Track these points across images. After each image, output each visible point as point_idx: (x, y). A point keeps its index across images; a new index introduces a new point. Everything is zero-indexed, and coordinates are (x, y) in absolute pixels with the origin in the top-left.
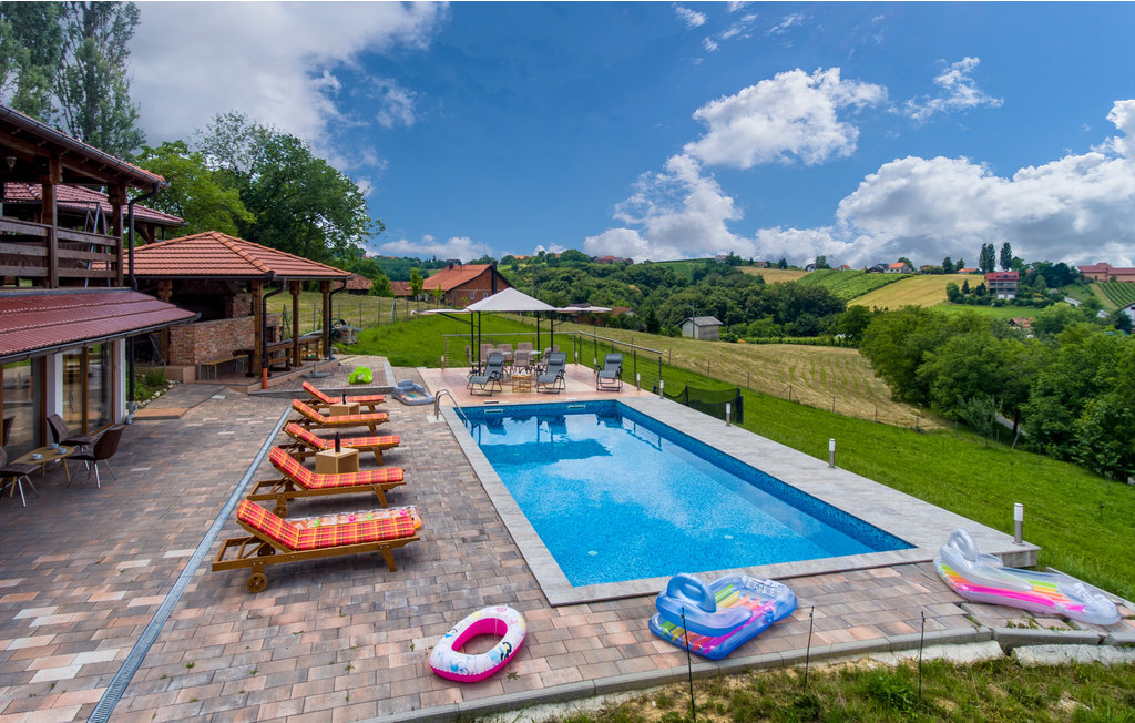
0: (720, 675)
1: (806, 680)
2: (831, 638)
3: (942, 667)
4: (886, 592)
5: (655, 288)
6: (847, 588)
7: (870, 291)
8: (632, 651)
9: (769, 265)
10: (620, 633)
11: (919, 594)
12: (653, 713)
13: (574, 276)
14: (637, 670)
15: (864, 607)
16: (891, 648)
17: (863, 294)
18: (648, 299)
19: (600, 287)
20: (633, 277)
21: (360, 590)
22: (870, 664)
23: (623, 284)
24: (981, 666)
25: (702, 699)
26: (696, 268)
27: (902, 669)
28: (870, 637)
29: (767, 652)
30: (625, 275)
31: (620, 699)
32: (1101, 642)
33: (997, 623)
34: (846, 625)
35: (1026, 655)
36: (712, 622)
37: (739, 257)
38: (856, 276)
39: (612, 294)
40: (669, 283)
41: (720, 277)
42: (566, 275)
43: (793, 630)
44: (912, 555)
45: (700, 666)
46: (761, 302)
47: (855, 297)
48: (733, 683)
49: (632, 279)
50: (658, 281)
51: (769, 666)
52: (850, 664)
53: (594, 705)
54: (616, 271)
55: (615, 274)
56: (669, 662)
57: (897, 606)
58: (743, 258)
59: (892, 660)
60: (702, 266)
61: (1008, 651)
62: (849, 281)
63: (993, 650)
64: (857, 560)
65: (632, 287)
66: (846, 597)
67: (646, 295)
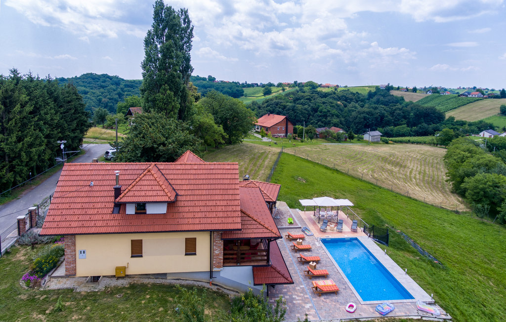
0: (384, 317)
1: (394, 319)
2: (399, 314)
3: (412, 319)
4: (408, 307)
5: (350, 103)
6: (402, 306)
7: (459, 106)
8: (373, 313)
9: (407, 90)
10: (371, 310)
11: (412, 308)
12: (376, 321)
13: (312, 98)
14: (374, 315)
15: (404, 309)
16: (406, 316)
17: (455, 108)
18: (346, 109)
19: (324, 103)
20: (339, 97)
21: (334, 298)
22: (403, 318)
23: (335, 102)
24: (417, 320)
25: (382, 320)
26: (370, 91)
27: (407, 319)
28: (404, 314)
29: (390, 315)
30: (336, 97)
31: (373, 319)
32: (436, 318)
33: (421, 313)
34: (401, 312)
35: (424, 318)
36: (384, 311)
37: (392, 86)
38: (453, 98)
39: (329, 107)
40: (356, 100)
41: (382, 97)
42: (308, 97)
43: (393, 312)
44: (414, 300)
45: (382, 316)
46: (402, 114)
47: (451, 110)
48: (386, 318)
49: (339, 99)
50: (351, 100)
51: (390, 317)
52: (400, 318)
53: (370, 319)
54: (331, 94)
55: (331, 96)
56: (379, 315)
57: (408, 310)
58: (394, 86)
59: (406, 317)
60: (373, 90)
61: (422, 318)
62: (449, 101)
63: (420, 317)
64: (405, 301)
65: (339, 103)
66: (402, 307)
67: (345, 106)
